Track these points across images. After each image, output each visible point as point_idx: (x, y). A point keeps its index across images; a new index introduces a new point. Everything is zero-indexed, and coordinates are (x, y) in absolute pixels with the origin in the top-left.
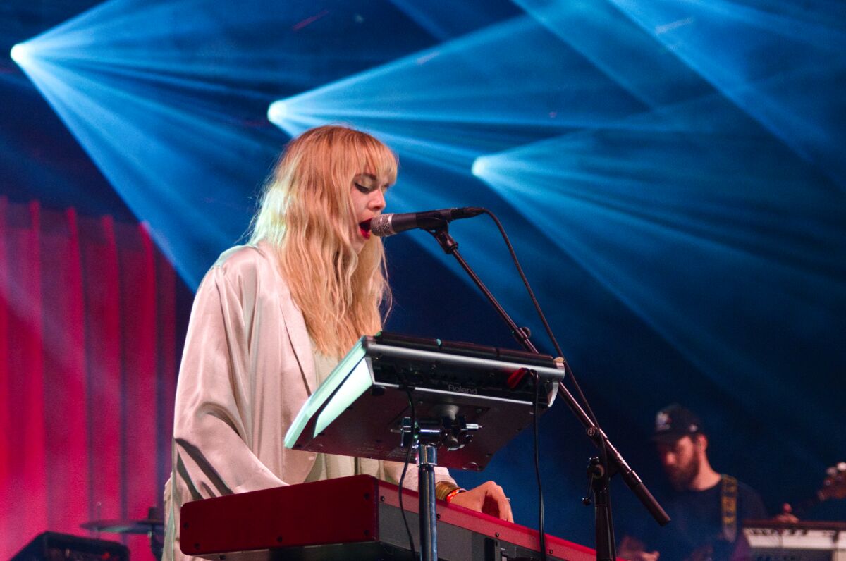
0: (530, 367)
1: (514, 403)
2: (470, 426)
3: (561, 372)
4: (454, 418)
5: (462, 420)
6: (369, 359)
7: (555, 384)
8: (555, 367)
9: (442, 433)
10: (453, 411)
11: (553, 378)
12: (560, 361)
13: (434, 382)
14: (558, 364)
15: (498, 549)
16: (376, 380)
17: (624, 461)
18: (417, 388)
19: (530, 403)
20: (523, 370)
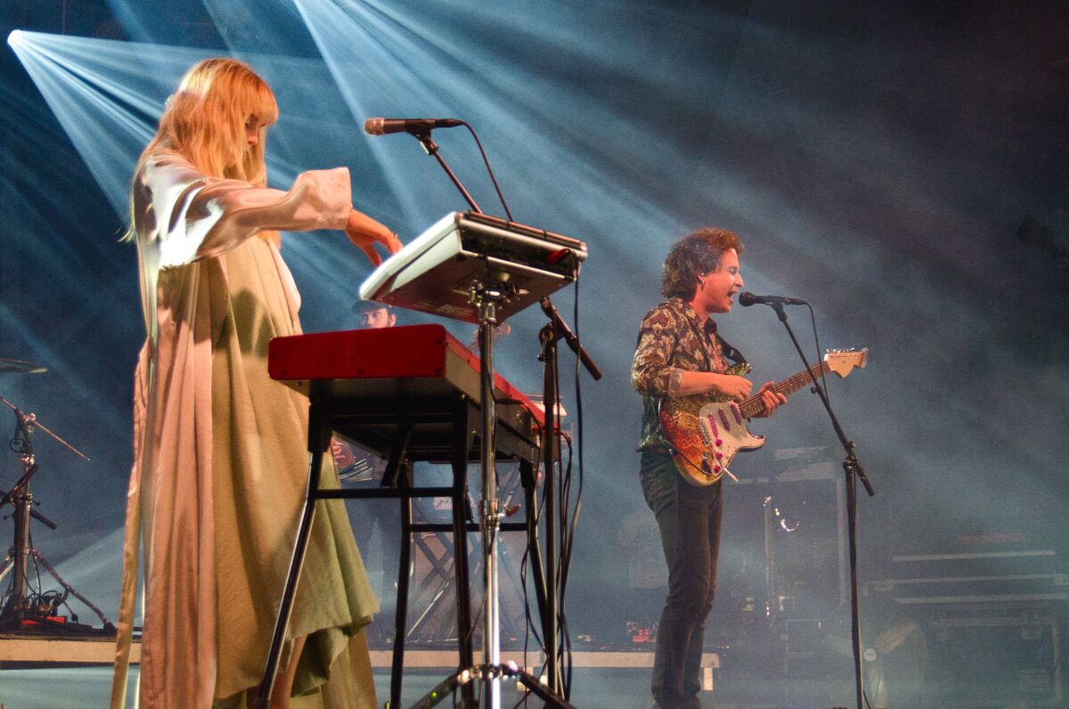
1: (551, 276)
2: (521, 292)
3: (584, 254)
6: (458, 231)
7: (581, 263)
8: (580, 249)
9: (501, 296)
10: (506, 277)
11: (580, 258)
12: (585, 245)
13: (501, 254)
14: (584, 248)
16: (464, 248)
19: (563, 277)
20: (564, 250)
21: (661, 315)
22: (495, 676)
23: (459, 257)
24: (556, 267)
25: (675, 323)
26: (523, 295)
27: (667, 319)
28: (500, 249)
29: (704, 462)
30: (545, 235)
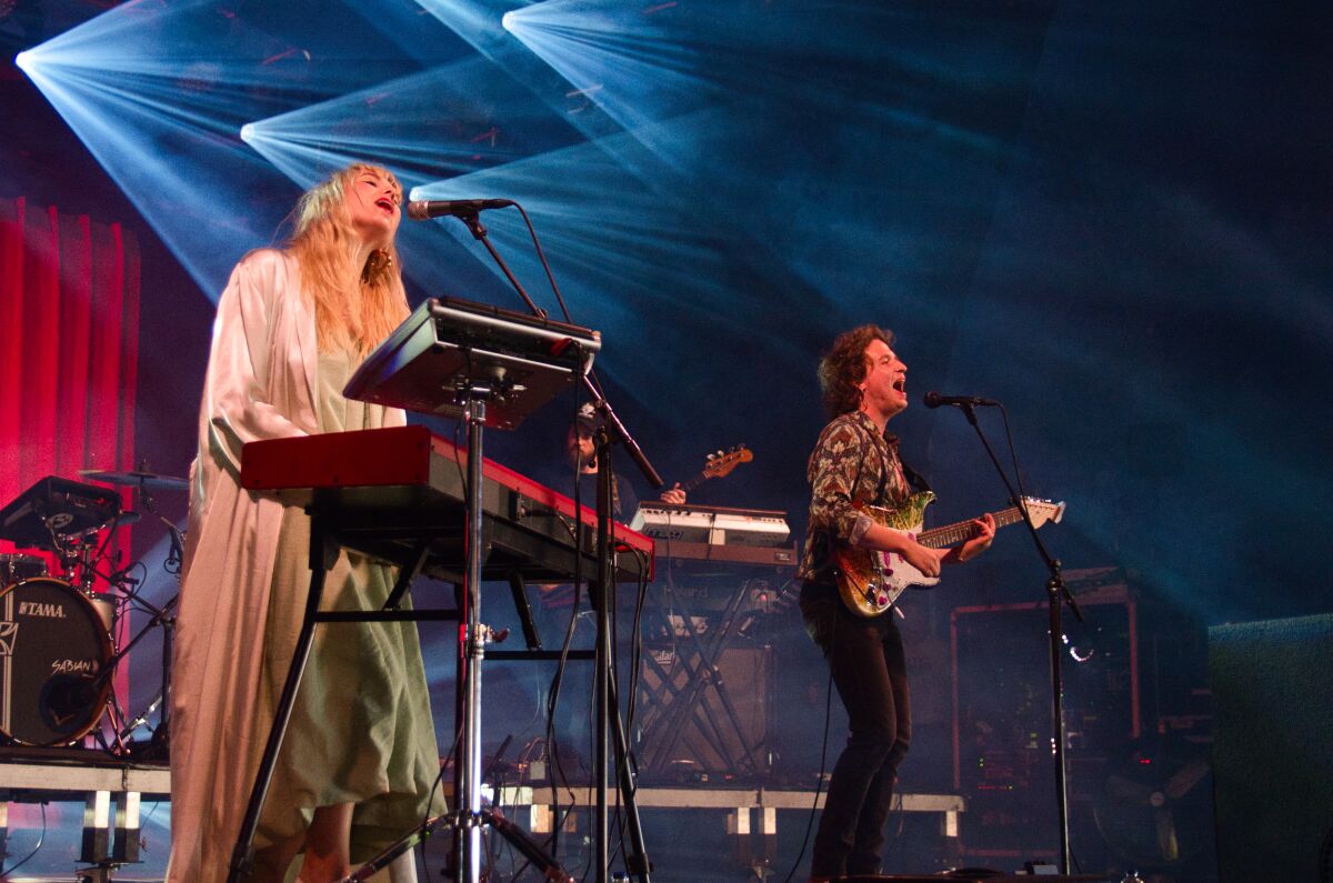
0: (574, 338)
1: (554, 370)
2: (516, 388)
3: (597, 344)
4: (502, 379)
5: (510, 381)
6: (433, 319)
7: (592, 355)
8: (592, 339)
9: (492, 392)
10: (501, 372)
11: (590, 349)
12: (597, 334)
13: (488, 345)
14: (596, 337)
15: (520, 501)
16: (439, 339)
17: (625, 431)
18: (474, 350)
19: (570, 370)
20: (567, 340)
21: (843, 432)
22: (475, 823)
23: (434, 348)
24: (560, 360)
25: (859, 441)
26: (518, 392)
27: (850, 437)
28: (489, 340)
29: (871, 589)
30: (546, 323)
